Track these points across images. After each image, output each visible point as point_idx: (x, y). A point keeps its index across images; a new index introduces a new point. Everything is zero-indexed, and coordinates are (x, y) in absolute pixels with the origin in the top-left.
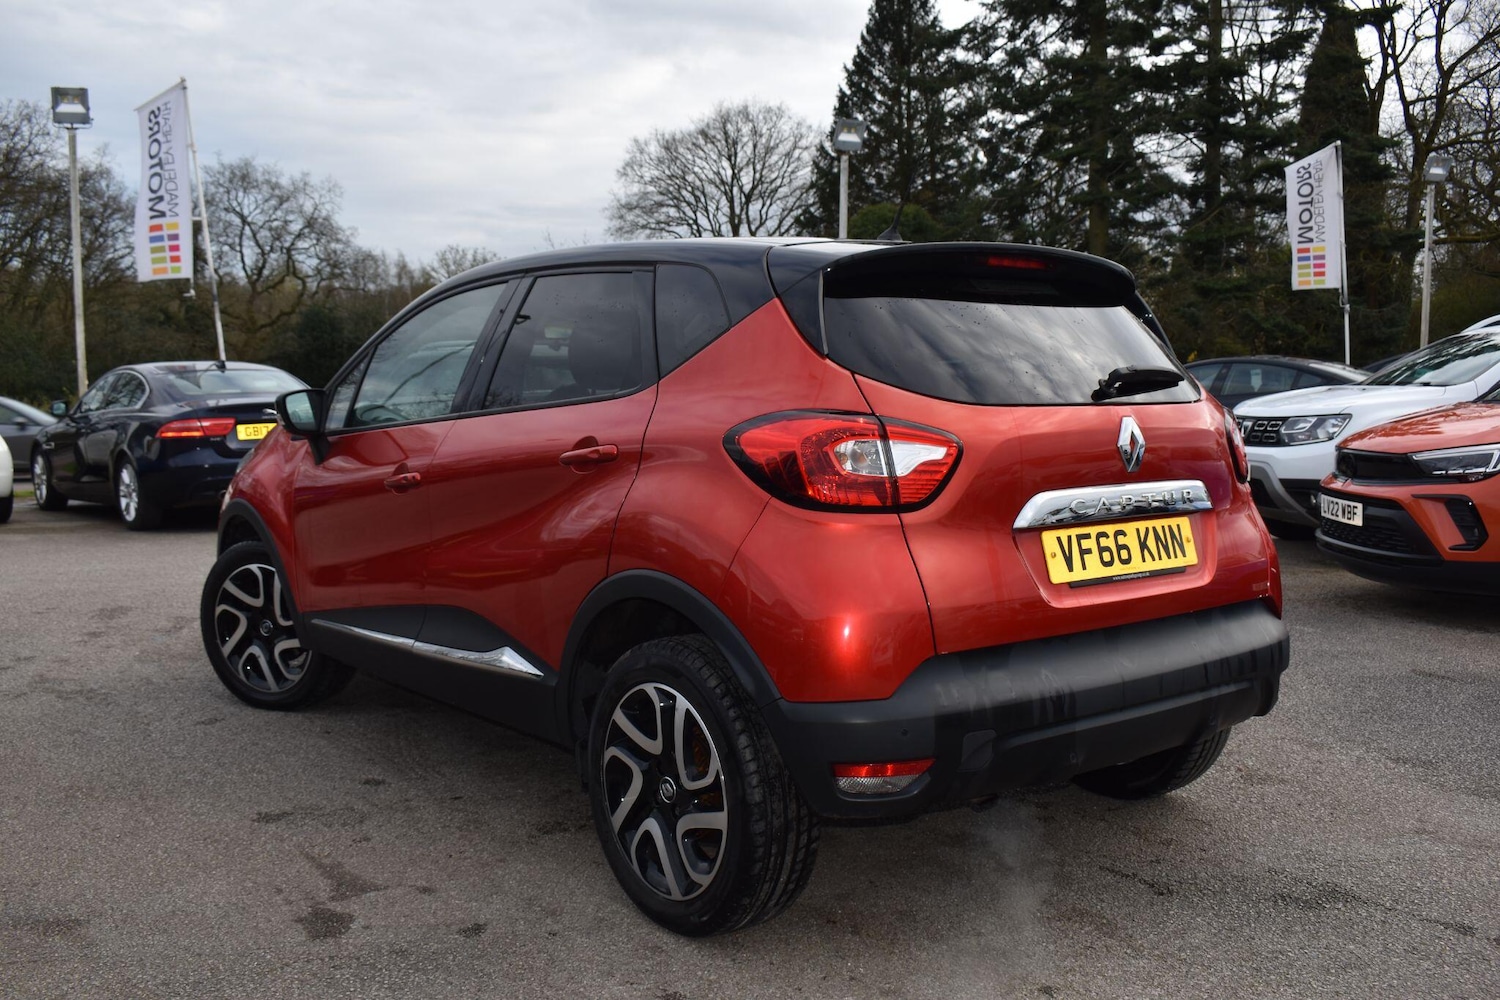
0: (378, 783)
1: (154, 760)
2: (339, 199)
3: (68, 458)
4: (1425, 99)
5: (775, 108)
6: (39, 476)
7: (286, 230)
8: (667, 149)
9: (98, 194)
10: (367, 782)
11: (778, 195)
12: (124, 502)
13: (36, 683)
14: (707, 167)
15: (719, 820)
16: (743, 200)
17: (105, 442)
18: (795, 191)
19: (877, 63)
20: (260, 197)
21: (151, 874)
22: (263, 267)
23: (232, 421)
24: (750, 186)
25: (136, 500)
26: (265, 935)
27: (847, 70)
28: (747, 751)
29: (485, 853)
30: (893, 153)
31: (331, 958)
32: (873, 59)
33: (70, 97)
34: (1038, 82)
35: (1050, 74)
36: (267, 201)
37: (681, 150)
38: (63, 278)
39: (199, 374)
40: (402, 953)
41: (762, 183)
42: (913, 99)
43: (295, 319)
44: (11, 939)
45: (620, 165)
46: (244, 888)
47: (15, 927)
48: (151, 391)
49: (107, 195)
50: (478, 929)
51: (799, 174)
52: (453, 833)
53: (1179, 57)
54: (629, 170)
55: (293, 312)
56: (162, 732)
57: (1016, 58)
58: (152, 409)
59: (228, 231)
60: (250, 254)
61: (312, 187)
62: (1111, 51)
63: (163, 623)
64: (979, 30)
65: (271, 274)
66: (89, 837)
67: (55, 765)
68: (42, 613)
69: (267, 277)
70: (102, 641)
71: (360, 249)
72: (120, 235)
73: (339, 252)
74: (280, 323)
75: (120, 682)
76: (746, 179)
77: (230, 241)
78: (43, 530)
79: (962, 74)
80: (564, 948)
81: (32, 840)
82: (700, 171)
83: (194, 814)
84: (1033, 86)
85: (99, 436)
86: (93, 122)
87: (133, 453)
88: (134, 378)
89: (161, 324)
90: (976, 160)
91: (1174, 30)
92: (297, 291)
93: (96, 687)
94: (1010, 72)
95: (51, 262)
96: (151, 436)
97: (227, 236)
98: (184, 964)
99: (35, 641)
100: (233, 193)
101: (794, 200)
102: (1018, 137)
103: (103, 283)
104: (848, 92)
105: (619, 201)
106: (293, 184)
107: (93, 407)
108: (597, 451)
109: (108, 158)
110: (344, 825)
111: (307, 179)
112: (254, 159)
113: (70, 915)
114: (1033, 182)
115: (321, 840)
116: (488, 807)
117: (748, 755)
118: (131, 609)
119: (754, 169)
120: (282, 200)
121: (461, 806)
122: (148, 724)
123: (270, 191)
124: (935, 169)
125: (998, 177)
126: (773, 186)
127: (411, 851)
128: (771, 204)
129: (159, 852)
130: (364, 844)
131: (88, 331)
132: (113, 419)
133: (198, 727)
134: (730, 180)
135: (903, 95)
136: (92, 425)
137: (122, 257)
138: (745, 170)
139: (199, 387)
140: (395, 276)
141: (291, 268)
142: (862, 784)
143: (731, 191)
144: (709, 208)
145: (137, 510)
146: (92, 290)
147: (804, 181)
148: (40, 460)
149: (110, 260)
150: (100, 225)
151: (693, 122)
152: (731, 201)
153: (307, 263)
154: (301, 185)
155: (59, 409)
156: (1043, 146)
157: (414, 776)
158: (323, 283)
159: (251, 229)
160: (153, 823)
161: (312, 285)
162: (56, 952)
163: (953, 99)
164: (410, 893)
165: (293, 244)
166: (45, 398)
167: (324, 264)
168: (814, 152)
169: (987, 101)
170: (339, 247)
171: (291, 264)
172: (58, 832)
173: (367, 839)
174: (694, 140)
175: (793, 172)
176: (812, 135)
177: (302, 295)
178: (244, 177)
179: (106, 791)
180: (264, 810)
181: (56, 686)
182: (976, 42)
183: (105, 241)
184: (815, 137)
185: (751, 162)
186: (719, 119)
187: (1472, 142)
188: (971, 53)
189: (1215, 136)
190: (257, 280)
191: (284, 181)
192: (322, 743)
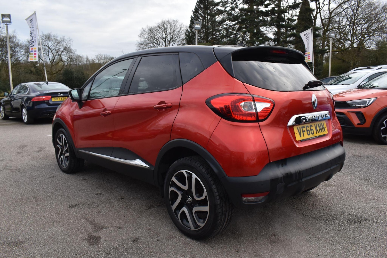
0: (100, 194)
1: (38, 189)
2: (72, 43)
3: (9, 106)
4: (326, 19)
5: (175, 21)
6: (2, 111)
7: (59, 50)
8: (150, 30)
9: (13, 42)
10: (97, 194)
11: (176, 41)
12: (24, 117)
13: (4, 167)
14: (160, 34)
15: (207, 209)
16: (168, 42)
17: (18, 102)
18: (180, 40)
19: (200, 10)
20: (53, 42)
21: (41, 225)
22: (54, 59)
23: (50, 97)
24: (170, 39)
25: (27, 117)
26: (77, 244)
27: (193, 11)
28: (215, 190)
29: (134, 215)
30: (204, 31)
31: (97, 251)
32: (199, 9)
33: (6, 17)
34: (238, 14)
35: (241, 12)
36: (54, 43)
37: (153, 31)
38: (5, 62)
39: (41, 85)
40: (117, 249)
41: (173, 38)
42: (208, 18)
43: (62, 72)
44: (3, 249)
45: (139, 34)
46: (68, 229)
47: (4, 244)
48: (29, 89)
49: (15, 42)
50: (137, 240)
51: (181, 36)
52: (124, 209)
53: (271, 8)
54: (141, 35)
55: (62, 70)
56: (40, 181)
57: (233, 9)
58: (30, 94)
59: (45, 50)
60: (51, 56)
61: (65, 40)
62: (255, 7)
63: (36, 149)
64: (224, 2)
65: (56, 61)
66: (23, 214)
67: (11, 192)
68: (5, 147)
69: (55, 62)
70: (21, 155)
71: (77, 55)
72: (19, 52)
73: (72, 56)
74: (58, 73)
75: (27, 166)
76: (169, 37)
77: (46, 53)
78: (4, 125)
79: (220, 12)
80: (162, 245)
81: (7, 216)
82: (158, 36)
83: (51, 206)
84: (236, 15)
85: (17, 101)
86: (12, 23)
87: (25, 105)
88: (25, 86)
89: (30, 73)
90: (224, 33)
91: (270, 2)
92: (62, 65)
93: (20, 168)
94: (231, 12)
95: (2, 59)
96: (30, 101)
97: (45, 52)
98: (54, 255)
99: (3, 155)
100: (46, 41)
101: (180, 42)
102: (233, 27)
103: (15, 64)
104: (193, 17)
105: (139, 43)
106: (61, 39)
107: (15, 94)
108: (166, 105)
109: (15, 33)
110: (93, 208)
111: (64, 38)
112: (51, 33)
113: (19, 240)
114: (237, 38)
115: (87, 213)
116: (132, 201)
117: (216, 191)
118: (27, 146)
119: (171, 35)
120: (58, 43)
121: (124, 201)
122: (35, 178)
123: (55, 41)
124: (213, 35)
125: (228, 37)
126: (175, 39)
127: (113, 215)
128: (175, 43)
129: (43, 218)
130: (100, 213)
131: (12, 75)
132: (20, 97)
133: (49, 179)
134: (165, 38)
135: (206, 17)
136: (15, 98)
137: (20, 57)
138: (169, 35)
139: (41, 88)
140: (86, 61)
141: (61, 60)
142: (250, 199)
143: (165, 40)
144: (160, 44)
145: (27, 119)
146: (13, 65)
147: (183, 38)
148: (2, 107)
149: (17, 58)
150: (14, 49)
151: (156, 24)
152: (165, 42)
153: (65, 58)
154: (63, 39)
155: (6, 94)
156: (239, 29)
157: (110, 192)
158: (69, 63)
159: (51, 50)
160: (40, 209)
161: (66, 64)
162: (16, 253)
163: (218, 18)
164: (115, 229)
165: (61, 54)
166: (2, 91)
167: (69, 58)
168: (185, 31)
169: (226, 19)
170: (72, 54)
171: (61, 58)
172: (14, 213)
173: (101, 212)
174: (157, 28)
175: (180, 36)
176: (184, 27)
177: (64, 66)
178: (49, 38)
179: (26, 199)
180: (71, 204)
181: (10, 168)
182: (223, 5)
183: (15, 53)
184: (185, 27)
185: (170, 33)
186: (162, 23)
187: (335, 29)
188: (222, 7)
189: (279, 27)
190: (53, 62)
191: (59, 39)
192: (83, 183)
